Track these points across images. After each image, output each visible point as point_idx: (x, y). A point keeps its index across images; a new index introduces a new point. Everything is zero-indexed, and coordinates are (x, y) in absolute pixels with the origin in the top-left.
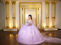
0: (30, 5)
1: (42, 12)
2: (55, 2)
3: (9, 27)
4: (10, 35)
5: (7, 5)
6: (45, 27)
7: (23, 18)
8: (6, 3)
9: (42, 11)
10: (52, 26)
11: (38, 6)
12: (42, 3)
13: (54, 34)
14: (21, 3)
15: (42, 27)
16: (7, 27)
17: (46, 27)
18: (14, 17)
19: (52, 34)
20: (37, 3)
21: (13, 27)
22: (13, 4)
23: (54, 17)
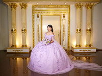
0: (51, 9)
1: (69, 22)
2: (92, 4)
3: (15, 46)
4: (18, 59)
5: (13, 10)
6: (74, 47)
7: (38, 32)
8: (11, 6)
9: (69, 19)
10: (87, 45)
11: (63, 11)
12: (69, 6)
13: (89, 58)
14: (36, 6)
15: (70, 46)
16: (13, 46)
17: (77, 46)
18: (24, 29)
19: (86, 58)
20: (62, 6)
21: (23, 46)
22: (22, 7)
23: (90, 30)
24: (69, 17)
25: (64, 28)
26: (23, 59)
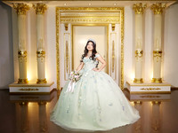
1: (123, 37)
2: (163, 5)
3: (25, 81)
4: (30, 104)
5: (22, 16)
6: (131, 82)
7: (67, 55)
8: (17, 9)
9: (123, 32)
10: (155, 80)
11: (112, 18)
12: (122, 9)
13: (159, 103)
14: (62, 8)
15: (125, 81)
16: (20, 81)
17: (136, 81)
18: (40, 51)
19: (154, 103)
20: (109, 8)
21: (39, 81)
22: (37, 12)
23: (160, 52)
24: (123, 28)
25: (113, 49)
26: (40, 104)
